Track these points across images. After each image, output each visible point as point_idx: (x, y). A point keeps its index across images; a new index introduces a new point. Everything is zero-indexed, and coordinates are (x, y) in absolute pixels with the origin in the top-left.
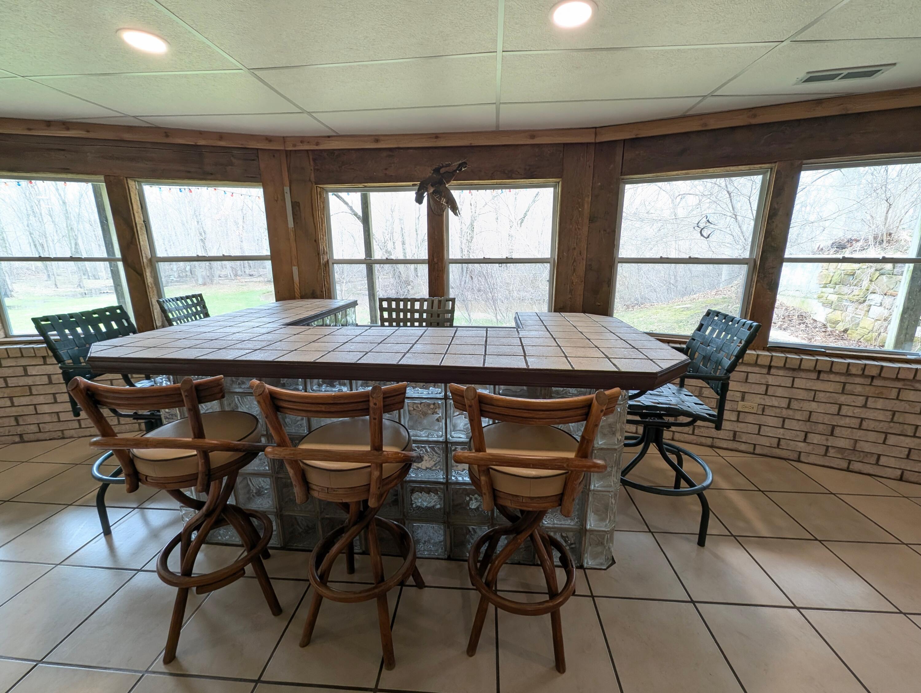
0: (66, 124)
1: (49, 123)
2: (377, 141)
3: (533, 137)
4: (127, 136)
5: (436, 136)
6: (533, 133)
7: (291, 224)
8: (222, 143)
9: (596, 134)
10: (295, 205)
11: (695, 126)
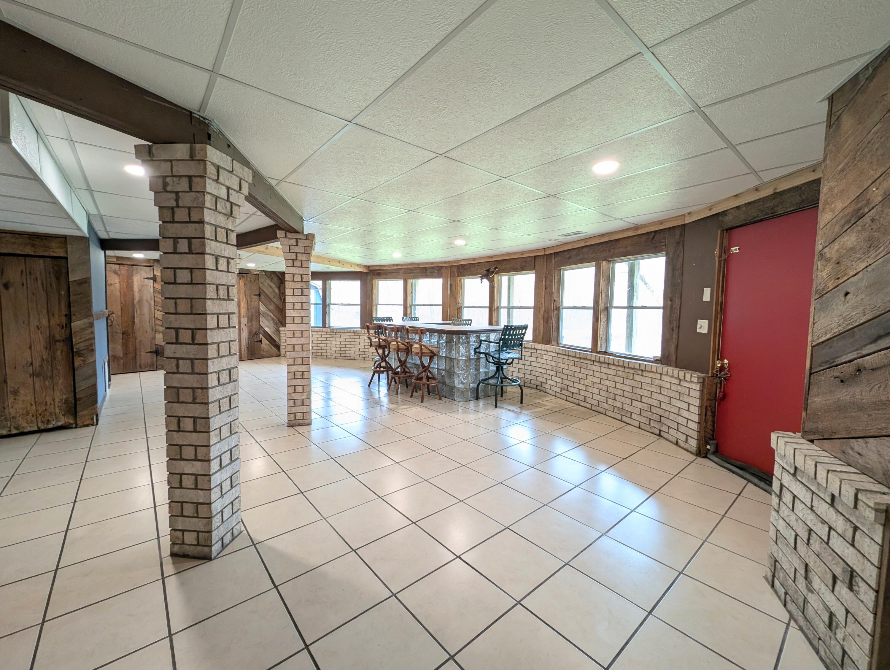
0: (397, 265)
1: (394, 265)
2: (474, 260)
3: (522, 254)
4: (409, 267)
5: (492, 257)
6: (522, 253)
7: (449, 293)
8: (432, 266)
9: (545, 251)
10: (451, 285)
11: (582, 244)
